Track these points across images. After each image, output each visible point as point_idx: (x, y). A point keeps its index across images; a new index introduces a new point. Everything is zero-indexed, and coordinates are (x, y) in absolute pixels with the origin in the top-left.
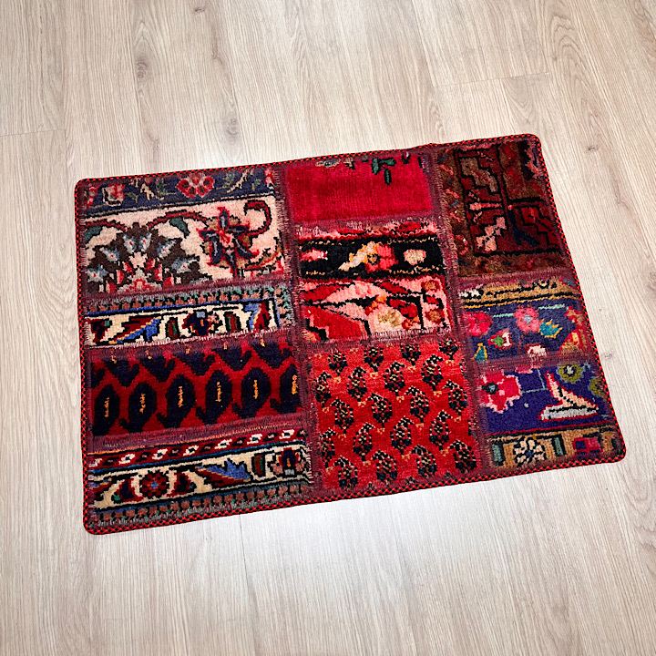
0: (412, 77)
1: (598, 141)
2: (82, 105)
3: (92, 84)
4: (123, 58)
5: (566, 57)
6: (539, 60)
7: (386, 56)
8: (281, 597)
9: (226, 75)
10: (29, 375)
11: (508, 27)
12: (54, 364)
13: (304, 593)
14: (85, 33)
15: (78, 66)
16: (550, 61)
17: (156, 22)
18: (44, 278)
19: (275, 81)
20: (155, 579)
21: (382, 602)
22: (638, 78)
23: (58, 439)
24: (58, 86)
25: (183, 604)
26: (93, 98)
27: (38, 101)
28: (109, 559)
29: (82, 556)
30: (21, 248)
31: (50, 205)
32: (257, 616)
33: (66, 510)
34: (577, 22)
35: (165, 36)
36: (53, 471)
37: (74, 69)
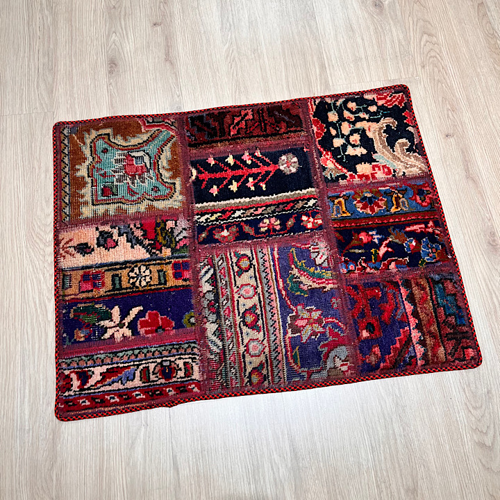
0: (315, 78)
1: (454, 130)
2: (67, 93)
3: (75, 78)
4: (99, 59)
5: (431, 66)
6: (411, 66)
7: (295, 61)
8: (198, 472)
9: (175, 73)
10: (17, 296)
11: (388, 42)
12: (36, 288)
13: (215, 470)
14: (72, 41)
15: (65, 64)
16: (419, 68)
17: (124, 32)
18: (32, 223)
19: (211, 79)
20: (103, 455)
21: (275, 480)
22: (487, 82)
23: (37, 345)
24: (50, 79)
25: (124, 475)
26: (75, 89)
27: (34, 90)
28: (70, 438)
29: (50, 435)
30: (16, 199)
31: (40, 168)
32: (179, 486)
33: (40, 399)
34: (441, 39)
35: (131, 43)
36: (32, 369)
37: (62, 66)
